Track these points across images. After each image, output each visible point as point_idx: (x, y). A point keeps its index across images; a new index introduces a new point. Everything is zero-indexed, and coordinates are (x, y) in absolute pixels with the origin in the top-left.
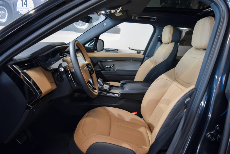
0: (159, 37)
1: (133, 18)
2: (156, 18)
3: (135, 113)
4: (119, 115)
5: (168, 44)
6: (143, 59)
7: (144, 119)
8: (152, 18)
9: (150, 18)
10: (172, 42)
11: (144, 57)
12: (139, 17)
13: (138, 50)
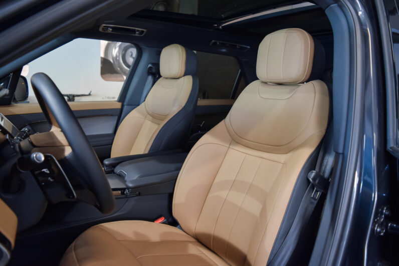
0: (151, 67)
1: (101, 30)
2: (145, 30)
3: (160, 221)
4: (136, 234)
5: (178, 78)
6: (122, 110)
7: (181, 228)
8: (138, 31)
9: (134, 31)
10: (185, 74)
11: (123, 106)
12: (113, 28)
13: (70, 95)
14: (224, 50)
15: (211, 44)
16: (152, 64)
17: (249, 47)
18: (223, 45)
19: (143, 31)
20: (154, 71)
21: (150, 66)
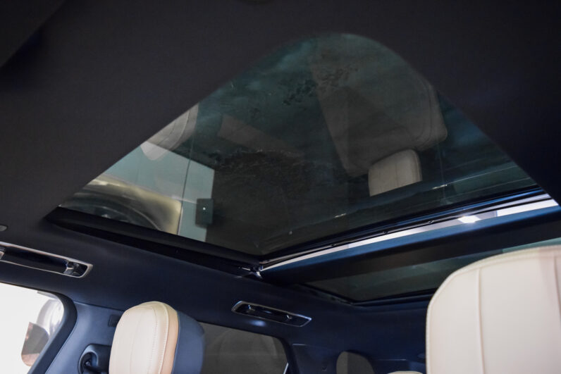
2: (89, 265)
9: (61, 265)
12: (7, 250)
14: (260, 323)
15: (234, 309)
16: (96, 346)
17: (310, 319)
18: (259, 313)
19: (85, 267)
20: (96, 363)
21: (89, 349)
